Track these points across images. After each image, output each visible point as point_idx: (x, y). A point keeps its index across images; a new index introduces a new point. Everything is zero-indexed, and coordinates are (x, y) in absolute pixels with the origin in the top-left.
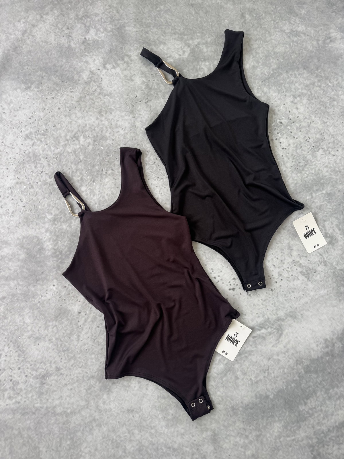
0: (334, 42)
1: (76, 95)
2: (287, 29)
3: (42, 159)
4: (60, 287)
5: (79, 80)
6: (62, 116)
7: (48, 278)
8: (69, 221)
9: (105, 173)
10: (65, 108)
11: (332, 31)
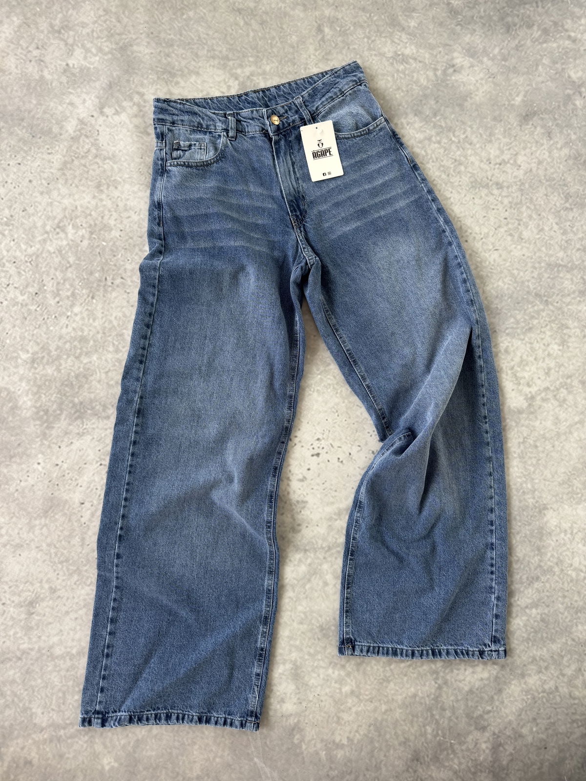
0: (460, 72)
1: (57, 159)
2: (389, 51)
3: (7, 264)
4: (49, 466)
5: (61, 134)
6: (37, 194)
7: (28, 452)
8: (56, 363)
9: (110, 284)
10: (41, 179)
11: (456, 54)
